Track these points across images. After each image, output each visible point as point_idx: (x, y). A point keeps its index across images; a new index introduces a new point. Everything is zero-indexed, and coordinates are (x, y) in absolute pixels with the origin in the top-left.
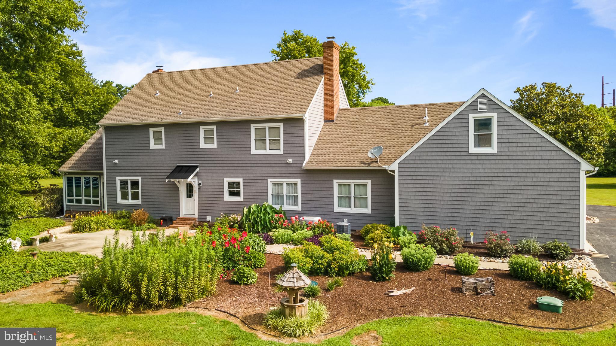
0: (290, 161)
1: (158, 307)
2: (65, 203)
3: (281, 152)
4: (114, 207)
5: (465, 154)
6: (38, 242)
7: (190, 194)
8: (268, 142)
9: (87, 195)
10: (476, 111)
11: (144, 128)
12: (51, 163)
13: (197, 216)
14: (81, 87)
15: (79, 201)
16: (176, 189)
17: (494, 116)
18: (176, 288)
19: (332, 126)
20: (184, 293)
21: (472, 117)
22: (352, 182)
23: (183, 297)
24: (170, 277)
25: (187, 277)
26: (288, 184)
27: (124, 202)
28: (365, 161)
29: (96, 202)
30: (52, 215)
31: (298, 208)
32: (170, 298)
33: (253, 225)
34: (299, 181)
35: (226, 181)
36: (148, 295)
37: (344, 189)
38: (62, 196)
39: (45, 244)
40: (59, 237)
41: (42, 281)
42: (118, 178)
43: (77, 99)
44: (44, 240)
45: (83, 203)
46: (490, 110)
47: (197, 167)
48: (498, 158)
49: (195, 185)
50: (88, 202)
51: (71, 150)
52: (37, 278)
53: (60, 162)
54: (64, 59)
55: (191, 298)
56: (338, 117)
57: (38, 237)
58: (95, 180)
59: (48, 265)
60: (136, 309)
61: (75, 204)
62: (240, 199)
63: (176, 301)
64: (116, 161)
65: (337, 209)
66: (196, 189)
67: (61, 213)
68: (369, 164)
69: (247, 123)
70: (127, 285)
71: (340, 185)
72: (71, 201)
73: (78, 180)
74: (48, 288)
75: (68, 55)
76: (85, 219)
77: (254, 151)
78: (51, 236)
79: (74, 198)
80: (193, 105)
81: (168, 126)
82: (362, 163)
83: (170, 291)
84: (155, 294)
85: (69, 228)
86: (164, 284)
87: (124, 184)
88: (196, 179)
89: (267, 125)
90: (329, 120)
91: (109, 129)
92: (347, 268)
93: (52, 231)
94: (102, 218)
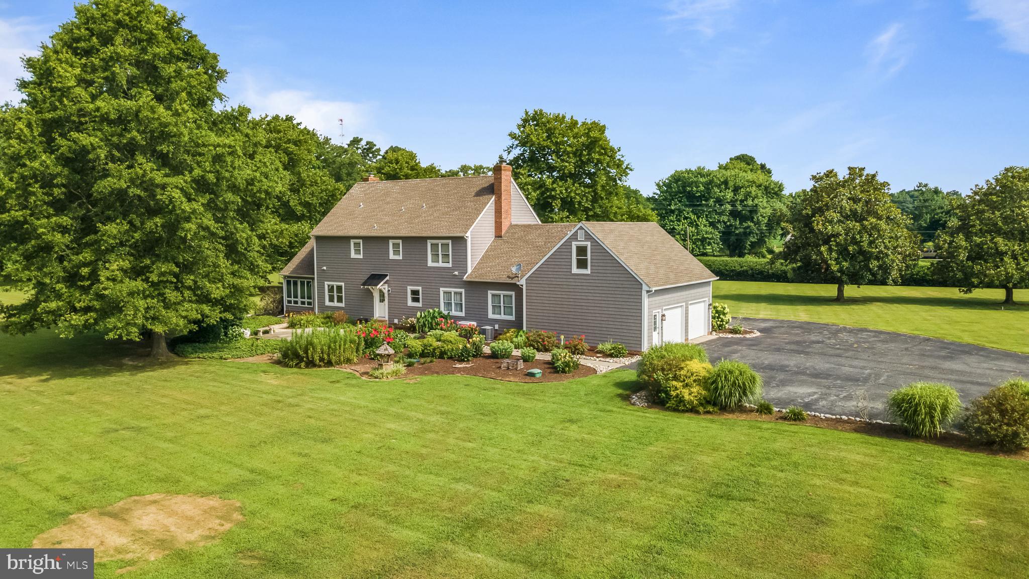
0: (456, 273)
1: (320, 366)
2: (285, 303)
3: (450, 265)
4: (323, 308)
5: (569, 273)
6: (261, 333)
7: (382, 300)
8: (440, 256)
9: (303, 297)
10: (576, 240)
11: (346, 239)
12: (278, 261)
13: (387, 318)
14: (308, 177)
15: (296, 302)
16: (370, 294)
17: (589, 244)
18: (329, 355)
19: (500, 241)
20: (333, 359)
21: (574, 245)
22: (502, 293)
23: (333, 361)
24: (325, 348)
25: (336, 349)
26: (455, 293)
27: (331, 304)
28: (511, 275)
29: (309, 303)
30: (274, 314)
31: (463, 314)
32: (326, 361)
33: (422, 327)
34: (463, 290)
35: (409, 288)
36: (313, 358)
37: (496, 299)
38: (283, 297)
39: (266, 335)
40: (276, 331)
41: (262, 354)
42: (326, 283)
43: (304, 190)
44: (266, 332)
45: (299, 305)
46: (586, 239)
47: (387, 275)
48: (591, 278)
49: (386, 292)
50: (303, 303)
51: (297, 247)
52: (259, 352)
53: (286, 260)
54: (292, 148)
55: (339, 363)
56: (507, 232)
57: (262, 330)
58: (308, 283)
59: (266, 345)
60: (307, 366)
61: (293, 305)
62: (420, 305)
63: (329, 364)
64: (325, 268)
65: (491, 316)
66: (386, 295)
67: (281, 312)
68: (512, 278)
69: (425, 239)
70: (301, 353)
71: (493, 295)
72: (289, 302)
73: (295, 283)
74: (265, 358)
75: (295, 144)
76: (297, 317)
77: (430, 264)
78: (270, 329)
79: (292, 299)
80: (387, 219)
81: (365, 239)
82: (509, 277)
83: (326, 356)
84: (317, 358)
85: (286, 325)
86: (322, 353)
87: (331, 289)
88: (386, 286)
89: (440, 242)
90: (498, 236)
91: (319, 239)
92: (446, 354)
93: (272, 327)
94: (311, 317)
